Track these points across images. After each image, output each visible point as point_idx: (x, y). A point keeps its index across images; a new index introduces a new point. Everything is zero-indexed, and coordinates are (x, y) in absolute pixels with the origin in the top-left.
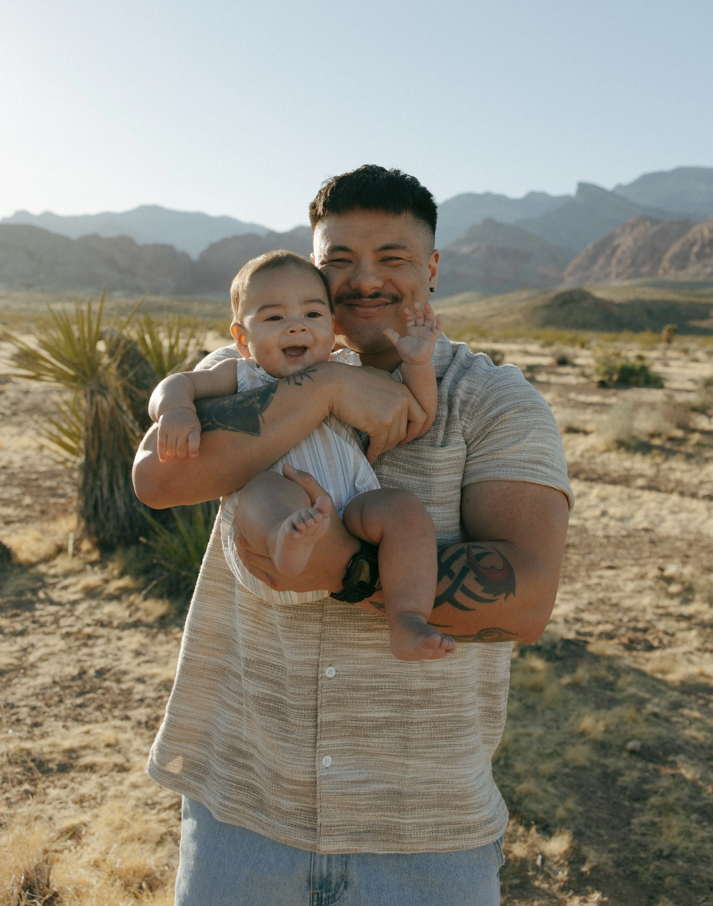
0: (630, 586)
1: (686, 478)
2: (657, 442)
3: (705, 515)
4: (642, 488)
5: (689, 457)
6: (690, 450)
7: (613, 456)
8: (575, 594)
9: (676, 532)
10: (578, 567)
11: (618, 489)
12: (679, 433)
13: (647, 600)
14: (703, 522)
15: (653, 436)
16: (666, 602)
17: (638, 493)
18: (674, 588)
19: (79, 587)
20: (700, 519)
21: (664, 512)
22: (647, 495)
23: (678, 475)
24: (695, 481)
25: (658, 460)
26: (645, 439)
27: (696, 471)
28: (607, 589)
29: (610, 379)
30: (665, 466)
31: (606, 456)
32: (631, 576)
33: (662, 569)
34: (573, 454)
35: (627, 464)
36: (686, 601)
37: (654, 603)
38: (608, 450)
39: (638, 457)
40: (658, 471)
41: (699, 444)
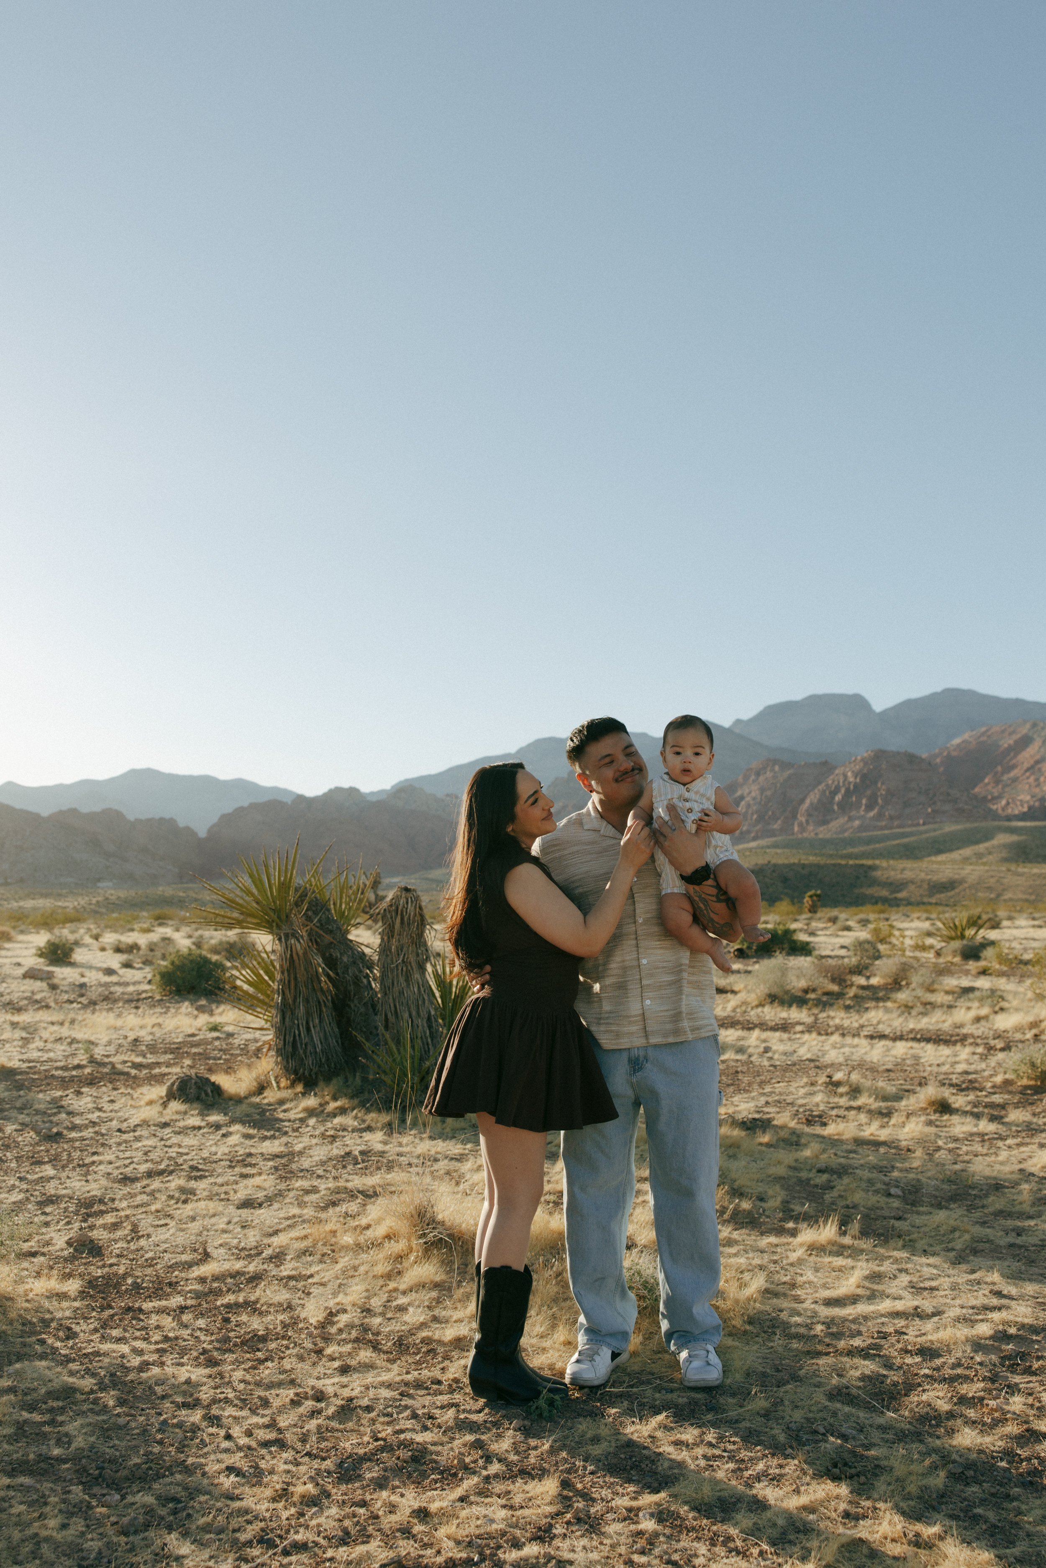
0: (802, 1091)
1: (846, 1023)
2: (812, 996)
3: (868, 1048)
4: (802, 1032)
5: (847, 1008)
6: (848, 1002)
7: (767, 1009)
8: (753, 1098)
9: (841, 1059)
10: (750, 1084)
11: (778, 1034)
12: (835, 988)
13: (818, 1098)
14: (866, 1053)
15: (806, 991)
16: (836, 1100)
17: (798, 1036)
18: (841, 1090)
19: (300, 1108)
20: (863, 1051)
21: (827, 1048)
22: (806, 1037)
23: (837, 1021)
24: (856, 1025)
25: (815, 1011)
26: (800, 994)
27: (857, 1017)
28: (781, 1094)
29: (749, 948)
30: (823, 1015)
31: (760, 1009)
32: (802, 1084)
33: (830, 1077)
34: (724, 1009)
35: (784, 1015)
36: (855, 1098)
37: (826, 1100)
38: (761, 1005)
39: (794, 1008)
40: (816, 1019)
41: (856, 996)
